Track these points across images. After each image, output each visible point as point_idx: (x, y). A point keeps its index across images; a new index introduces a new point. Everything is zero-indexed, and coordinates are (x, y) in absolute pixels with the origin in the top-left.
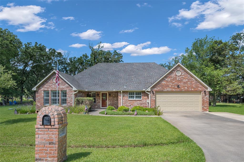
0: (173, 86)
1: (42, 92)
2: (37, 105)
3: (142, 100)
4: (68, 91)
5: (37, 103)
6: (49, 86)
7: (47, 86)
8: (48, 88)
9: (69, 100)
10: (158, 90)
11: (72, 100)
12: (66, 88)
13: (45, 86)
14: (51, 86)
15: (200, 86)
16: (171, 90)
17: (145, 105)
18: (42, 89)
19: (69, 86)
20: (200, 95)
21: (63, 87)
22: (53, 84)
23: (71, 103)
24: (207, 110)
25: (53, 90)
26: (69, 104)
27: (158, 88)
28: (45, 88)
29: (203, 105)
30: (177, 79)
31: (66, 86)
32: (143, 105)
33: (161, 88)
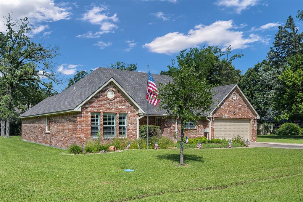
0: (230, 112)
1: (89, 114)
2: (80, 137)
3: (197, 129)
4: (130, 115)
5: (80, 135)
6: (100, 105)
7: (97, 105)
8: (98, 108)
9: (131, 128)
10: (217, 116)
11: (135, 128)
12: (127, 109)
13: (94, 104)
14: (104, 106)
15: (251, 113)
16: (228, 117)
17: (200, 136)
18: (89, 109)
19: (131, 105)
20: (249, 124)
21: (122, 107)
22: (108, 101)
23: (134, 133)
24: (256, 140)
25: (107, 112)
26: (132, 135)
27: (218, 114)
28: (94, 107)
29: (252, 134)
30: (234, 104)
31: (127, 107)
32: (198, 136)
33: (220, 114)
